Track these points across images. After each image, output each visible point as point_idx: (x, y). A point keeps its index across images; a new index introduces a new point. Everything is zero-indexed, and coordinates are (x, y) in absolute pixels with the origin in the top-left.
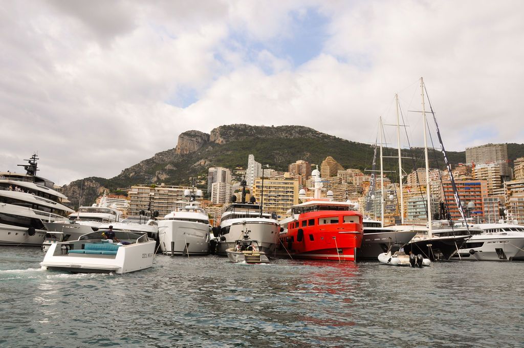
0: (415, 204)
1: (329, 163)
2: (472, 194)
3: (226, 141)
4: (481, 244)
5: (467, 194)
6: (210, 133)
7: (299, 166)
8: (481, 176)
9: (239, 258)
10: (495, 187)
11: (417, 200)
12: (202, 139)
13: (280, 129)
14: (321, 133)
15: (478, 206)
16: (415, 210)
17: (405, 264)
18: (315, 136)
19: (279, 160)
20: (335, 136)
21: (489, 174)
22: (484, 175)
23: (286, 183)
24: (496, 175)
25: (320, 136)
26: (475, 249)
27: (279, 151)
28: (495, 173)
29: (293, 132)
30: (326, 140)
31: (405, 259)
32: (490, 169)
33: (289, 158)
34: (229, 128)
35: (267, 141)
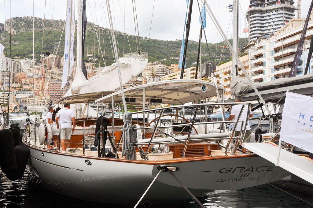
3: (17, 32)
6: (4, 23)
34: (21, 20)
35: (52, 33)
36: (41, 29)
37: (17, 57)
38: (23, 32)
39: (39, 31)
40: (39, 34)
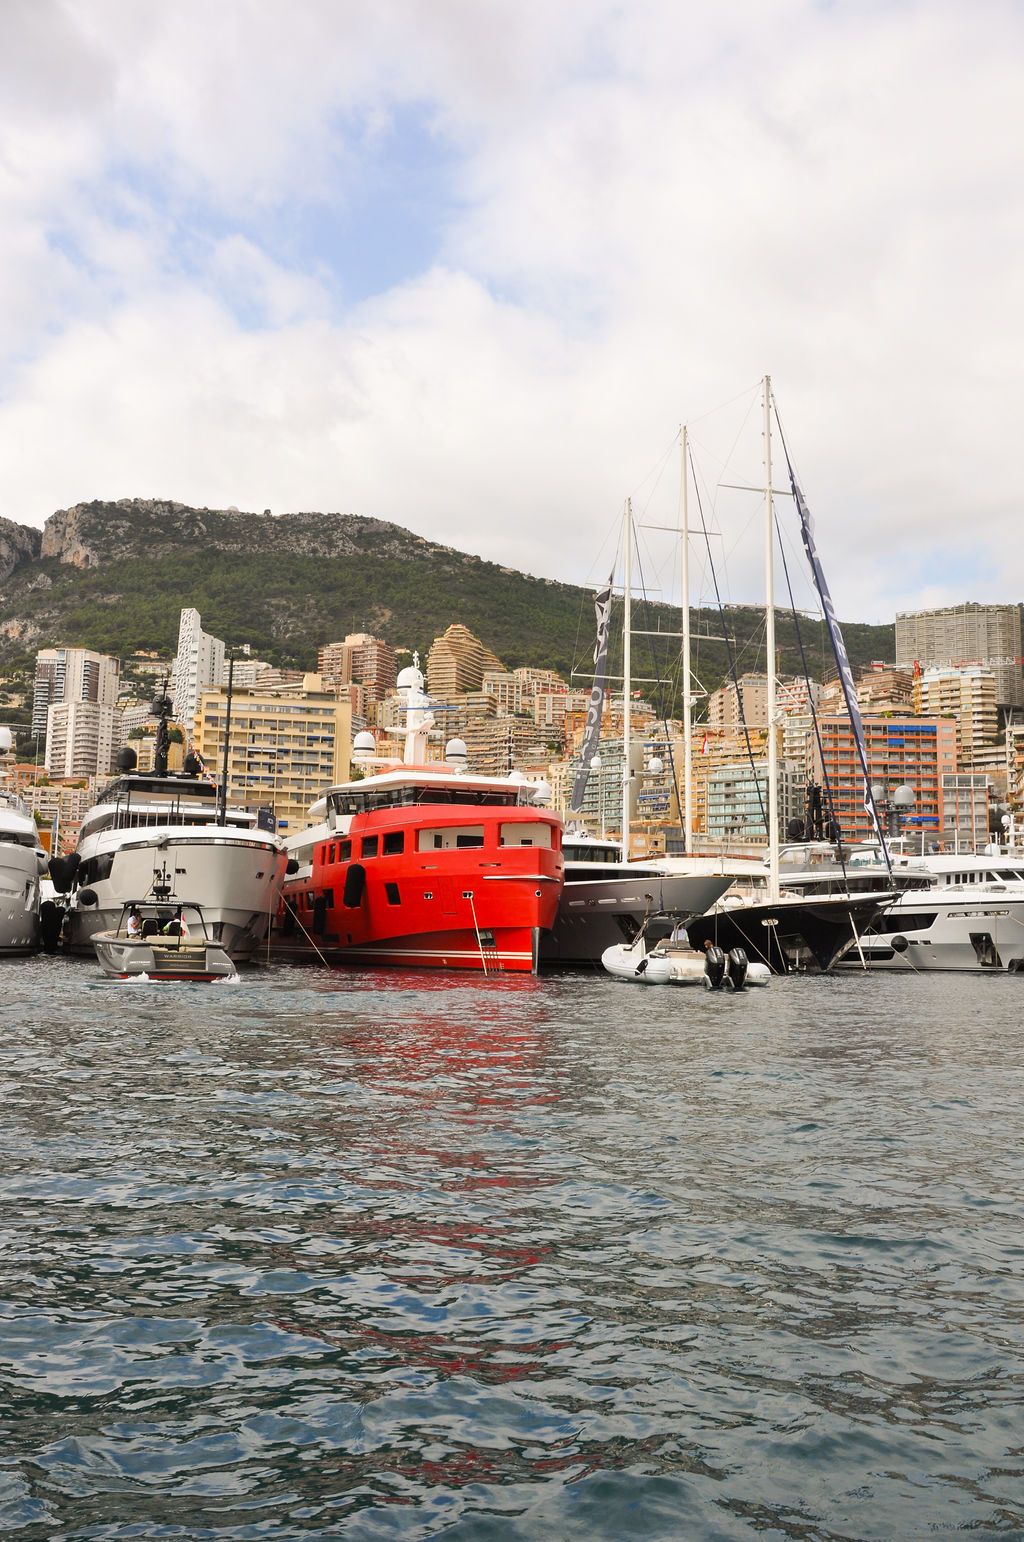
0: (731, 790)
1: (455, 648)
2: (910, 760)
3: (101, 559)
4: (926, 920)
5: (895, 760)
6: (41, 528)
7: (354, 654)
8: (938, 704)
9: (132, 958)
10: (980, 743)
11: (738, 776)
12: (13, 546)
13: (290, 524)
14: (432, 545)
15: (925, 799)
16: (729, 810)
17: (690, 978)
18: (411, 553)
19: (287, 631)
20: (478, 557)
21: (964, 701)
22: (947, 702)
23: (309, 711)
24: (983, 704)
25: (428, 555)
26: (909, 935)
27: (288, 599)
28: (982, 696)
29: (336, 535)
30: (447, 568)
31: (692, 965)
32: (968, 683)
33: (321, 627)
34: (114, 511)
35: (246, 564)
36: (197, 549)
37: (141, 653)
38: (129, 559)
39: (189, 553)
40: (197, 566)
